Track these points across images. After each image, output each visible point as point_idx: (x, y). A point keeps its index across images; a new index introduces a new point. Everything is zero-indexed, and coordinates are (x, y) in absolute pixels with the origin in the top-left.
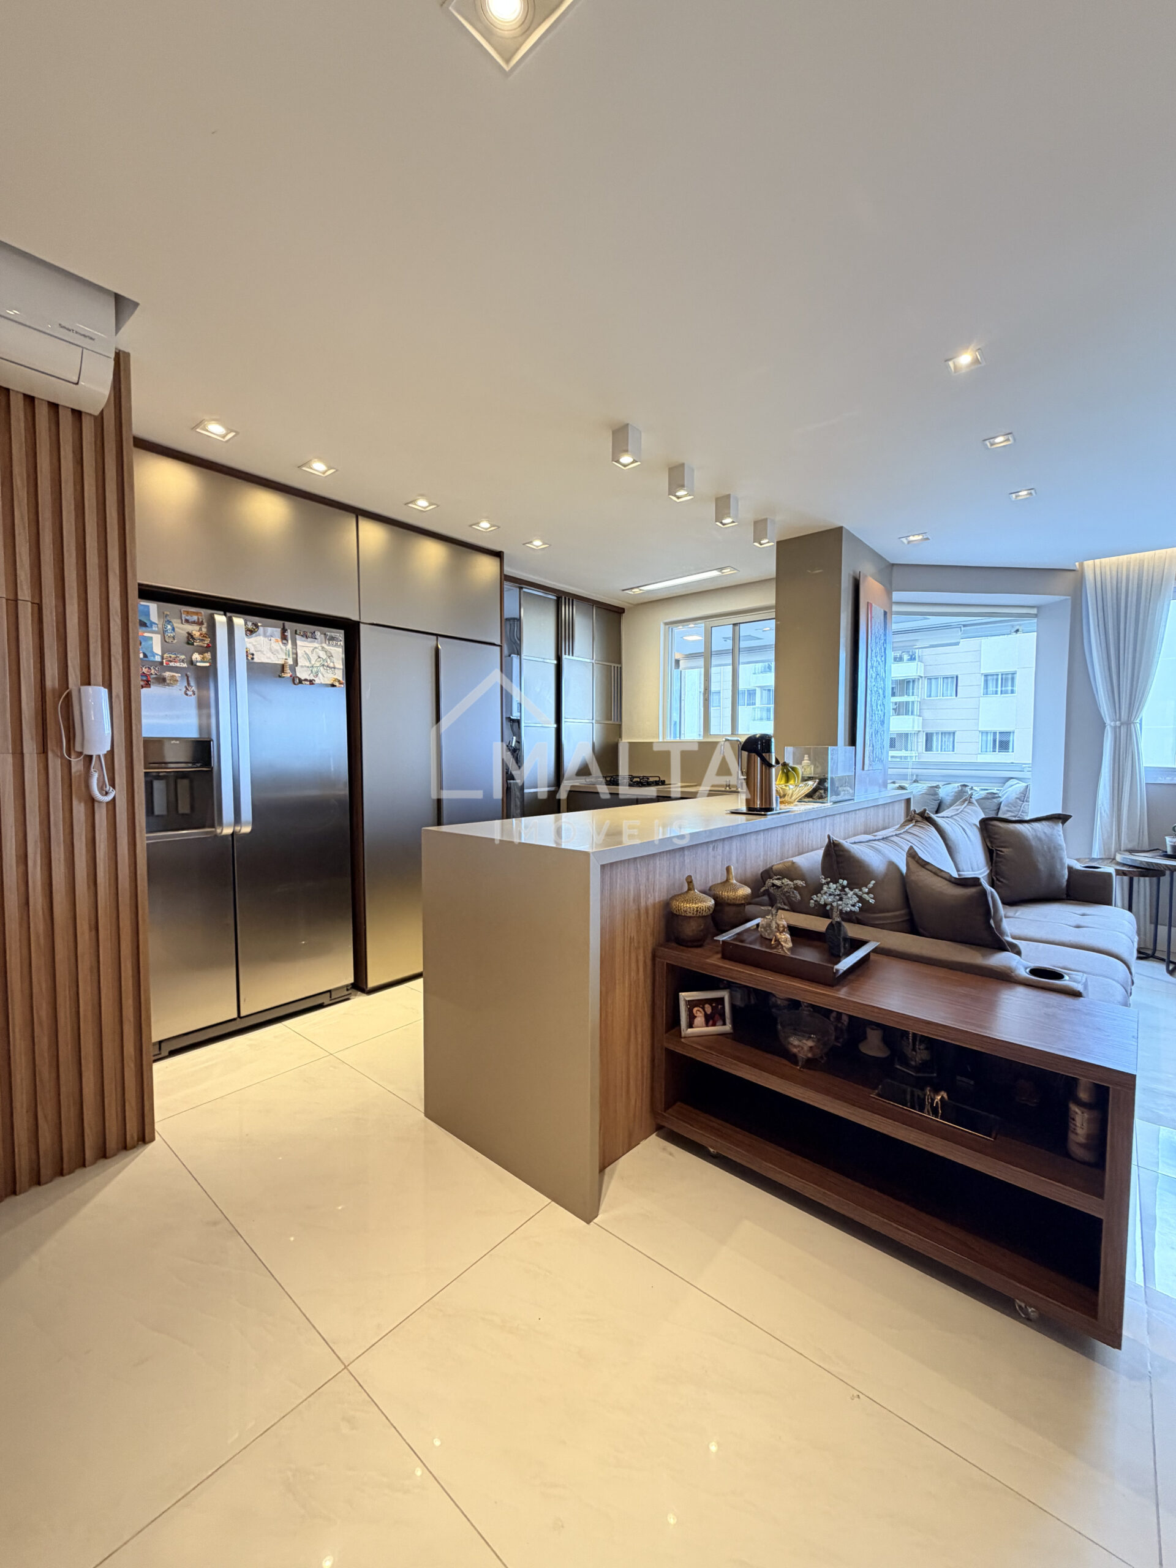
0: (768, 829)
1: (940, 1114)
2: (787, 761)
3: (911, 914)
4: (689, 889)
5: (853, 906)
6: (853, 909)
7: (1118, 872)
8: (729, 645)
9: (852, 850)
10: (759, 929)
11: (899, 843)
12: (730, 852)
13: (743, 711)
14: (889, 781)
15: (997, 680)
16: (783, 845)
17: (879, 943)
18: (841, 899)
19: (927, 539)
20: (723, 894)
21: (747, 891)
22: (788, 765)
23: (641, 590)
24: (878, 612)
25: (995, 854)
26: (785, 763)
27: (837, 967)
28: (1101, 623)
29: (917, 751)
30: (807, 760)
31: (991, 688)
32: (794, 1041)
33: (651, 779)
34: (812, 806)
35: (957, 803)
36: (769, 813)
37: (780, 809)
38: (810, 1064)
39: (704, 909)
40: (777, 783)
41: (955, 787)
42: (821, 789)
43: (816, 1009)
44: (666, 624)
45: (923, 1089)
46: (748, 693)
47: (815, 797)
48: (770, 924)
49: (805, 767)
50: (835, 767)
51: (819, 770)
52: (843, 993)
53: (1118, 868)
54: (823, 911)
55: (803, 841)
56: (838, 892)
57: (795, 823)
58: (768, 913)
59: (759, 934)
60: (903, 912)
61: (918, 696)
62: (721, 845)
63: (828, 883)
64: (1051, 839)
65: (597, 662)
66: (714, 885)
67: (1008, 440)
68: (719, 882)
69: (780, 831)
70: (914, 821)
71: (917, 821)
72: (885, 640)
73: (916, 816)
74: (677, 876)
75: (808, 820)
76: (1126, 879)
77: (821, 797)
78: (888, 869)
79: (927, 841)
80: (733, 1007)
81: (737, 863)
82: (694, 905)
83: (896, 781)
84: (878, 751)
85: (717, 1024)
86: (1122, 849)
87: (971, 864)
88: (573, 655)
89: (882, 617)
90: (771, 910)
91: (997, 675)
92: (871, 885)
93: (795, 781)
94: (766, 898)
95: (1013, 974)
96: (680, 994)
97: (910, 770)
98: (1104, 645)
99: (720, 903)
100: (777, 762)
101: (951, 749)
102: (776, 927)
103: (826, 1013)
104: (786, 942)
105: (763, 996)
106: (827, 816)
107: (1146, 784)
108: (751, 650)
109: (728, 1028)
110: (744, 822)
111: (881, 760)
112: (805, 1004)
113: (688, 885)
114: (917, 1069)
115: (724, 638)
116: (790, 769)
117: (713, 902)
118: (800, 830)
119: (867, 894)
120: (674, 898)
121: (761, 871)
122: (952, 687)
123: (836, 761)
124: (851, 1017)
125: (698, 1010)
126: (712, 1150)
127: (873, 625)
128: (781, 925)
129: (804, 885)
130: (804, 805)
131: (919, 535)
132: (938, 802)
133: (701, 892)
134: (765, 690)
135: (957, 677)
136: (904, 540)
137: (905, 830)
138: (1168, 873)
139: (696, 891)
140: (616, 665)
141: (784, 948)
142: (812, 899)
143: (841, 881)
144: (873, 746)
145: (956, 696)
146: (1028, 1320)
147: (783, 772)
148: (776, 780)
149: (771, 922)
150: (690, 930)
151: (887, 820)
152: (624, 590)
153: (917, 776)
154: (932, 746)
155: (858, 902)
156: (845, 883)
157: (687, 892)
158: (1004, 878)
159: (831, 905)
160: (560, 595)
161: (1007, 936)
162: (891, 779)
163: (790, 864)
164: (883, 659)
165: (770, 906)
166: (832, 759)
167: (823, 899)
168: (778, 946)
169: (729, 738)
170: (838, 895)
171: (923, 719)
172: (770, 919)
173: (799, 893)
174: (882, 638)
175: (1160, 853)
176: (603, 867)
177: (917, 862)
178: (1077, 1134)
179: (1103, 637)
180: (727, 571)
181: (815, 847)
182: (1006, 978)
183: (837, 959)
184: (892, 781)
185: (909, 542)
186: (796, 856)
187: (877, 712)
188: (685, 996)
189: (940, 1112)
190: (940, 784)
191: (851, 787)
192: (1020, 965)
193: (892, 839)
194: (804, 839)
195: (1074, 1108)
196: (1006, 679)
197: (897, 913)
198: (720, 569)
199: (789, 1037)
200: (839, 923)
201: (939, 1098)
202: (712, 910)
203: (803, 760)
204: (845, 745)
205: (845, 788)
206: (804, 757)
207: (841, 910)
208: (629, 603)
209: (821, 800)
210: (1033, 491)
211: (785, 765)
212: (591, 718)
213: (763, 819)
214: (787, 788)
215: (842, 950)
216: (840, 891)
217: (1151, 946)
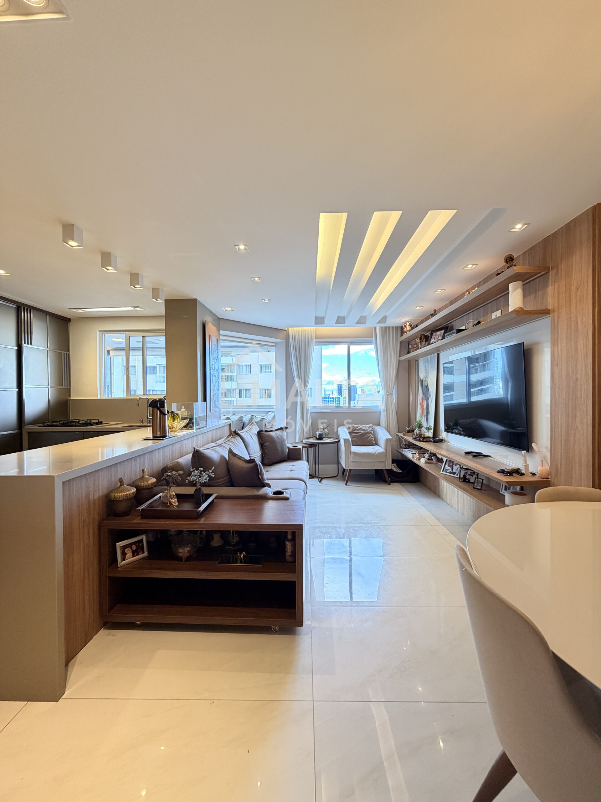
0: (164, 447)
1: (243, 562)
2: (173, 411)
3: (231, 477)
4: (121, 485)
5: (206, 479)
6: (206, 481)
7: (303, 447)
8: (140, 345)
9: (205, 453)
10: (161, 499)
11: (226, 446)
12: (144, 461)
13: (150, 378)
14: (222, 415)
15: (265, 367)
16: (172, 453)
17: (217, 494)
18: (200, 477)
19: (233, 310)
20: (141, 484)
21: (154, 480)
22: (174, 412)
23: (82, 310)
24: (214, 339)
25: (263, 446)
26: (172, 411)
27: (199, 509)
28: (295, 353)
29: (236, 398)
30: (183, 409)
31: (263, 370)
32: (181, 550)
33: (93, 421)
34: (187, 432)
35: (249, 425)
36: (165, 438)
37: (171, 435)
38: (189, 559)
39: (130, 495)
40: (168, 422)
41: (249, 416)
42: (191, 423)
43: (190, 532)
44: (100, 331)
45: (236, 554)
46: (152, 368)
47: (188, 427)
48: (167, 495)
49: (183, 412)
50: (197, 412)
51: (189, 414)
52: (202, 521)
53: (303, 445)
54: (192, 484)
55: (182, 450)
56: (199, 474)
57: (179, 442)
58: (165, 489)
59: (161, 501)
60: (227, 478)
61: (235, 373)
62: (139, 458)
63: (194, 471)
64: (282, 437)
65: (50, 350)
66: (136, 480)
67: (259, 280)
68: (138, 478)
69: (171, 446)
70: (232, 435)
71: (233, 435)
72: (218, 352)
73: (232, 433)
74: (113, 479)
75: (185, 439)
76: (306, 449)
77: (191, 427)
78: (221, 459)
79: (236, 444)
80: (148, 542)
81: (148, 466)
82: (124, 494)
83: (226, 415)
84: (216, 403)
85: (139, 554)
86: (305, 437)
87: (255, 451)
88: (31, 344)
89: (216, 342)
90: (167, 488)
91: (265, 365)
92: (213, 469)
93: (178, 420)
94: (164, 482)
95: (267, 496)
96: (117, 544)
97: (231, 410)
98: (296, 361)
99: (139, 489)
100: (168, 412)
101: (249, 397)
102: (170, 496)
103: (195, 532)
104: (175, 503)
105: (164, 533)
106: (194, 436)
107: (311, 413)
108: (153, 349)
109: (146, 554)
110: (152, 444)
111: (218, 407)
112: (185, 531)
113: (120, 483)
114: (234, 546)
115: (137, 342)
116: (175, 415)
117: (135, 489)
118: (181, 445)
119: (211, 473)
120: (111, 492)
121: (162, 468)
122: (248, 370)
123: (197, 409)
124: (206, 531)
125: (128, 550)
126: (138, 623)
127: (212, 345)
128: (172, 495)
129: (183, 473)
130: (183, 432)
131: (230, 308)
132: (243, 423)
133: (128, 485)
134: (161, 366)
135: (250, 365)
136: (224, 309)
137: (228, 440)
138: (317, 445)
139: (125, 485)
140: (65, 353)
141: (174, 506)
142: (187, 479)
143: (200, 468)
144: (214, 401)
145: (250, 373)
146: (275, 632)
147: (171, 416)
148: (168, 420)
149: (167, 494)
150: (122, 507)
151: (221, 435)
152: (70, 309)
153: (234, 412)
154: (241, 396)
155: (208, 477)
156: (202, 469)
157: (119, 487)
158: (268, 455)
159: (196, 481)
160: (20, 305)
161: (266, 481)
162: (223, 414)
163: (176, 463)
164: (217, 361)
165: (166, 486)
166: (195, 408)
167: (192, 478)
168: (171, 505)
169: (142, 397)
170: (199, 476)
171: (237, 383)
172: (166, 492)
173: (181, 477)
174: (216, 351)
175: (315, 438)
176: (64, 483)
177: (232, 454)
178: (288, 552)
179: (295, 356)
180: (138, 309)
181: (188, 452)
182: (265, 498)
183: (199, 505)
184: (224, 415)
185: (226, 310)
186: (179, 458)
187: (215, 385)
188: (119, 544)
189: (243, 561)
190: (243, 415)
191: (204, 421)
192: (269, 491)
193: (222, 445)
194: (183, 449)
195: (287, 543)
196: (269, 367)
197: (225, 478)
198: (134, 307)
199: (178, 549)
200: (200, 489)
201: (242, 555)
202: (134, 495)
203: (182, 409)
204: (201, 402)
205: (202, 422)
206: (182, 407)
207: (200, 483)
208: (74, 316)
209: (191, 429)
210: (270, 300)
211: (172, 412)
212: (47, 385)
213: (162, 442)
214: (174, 424)
215: (202, 501)
216: (200, 473)
217: (314, 473)
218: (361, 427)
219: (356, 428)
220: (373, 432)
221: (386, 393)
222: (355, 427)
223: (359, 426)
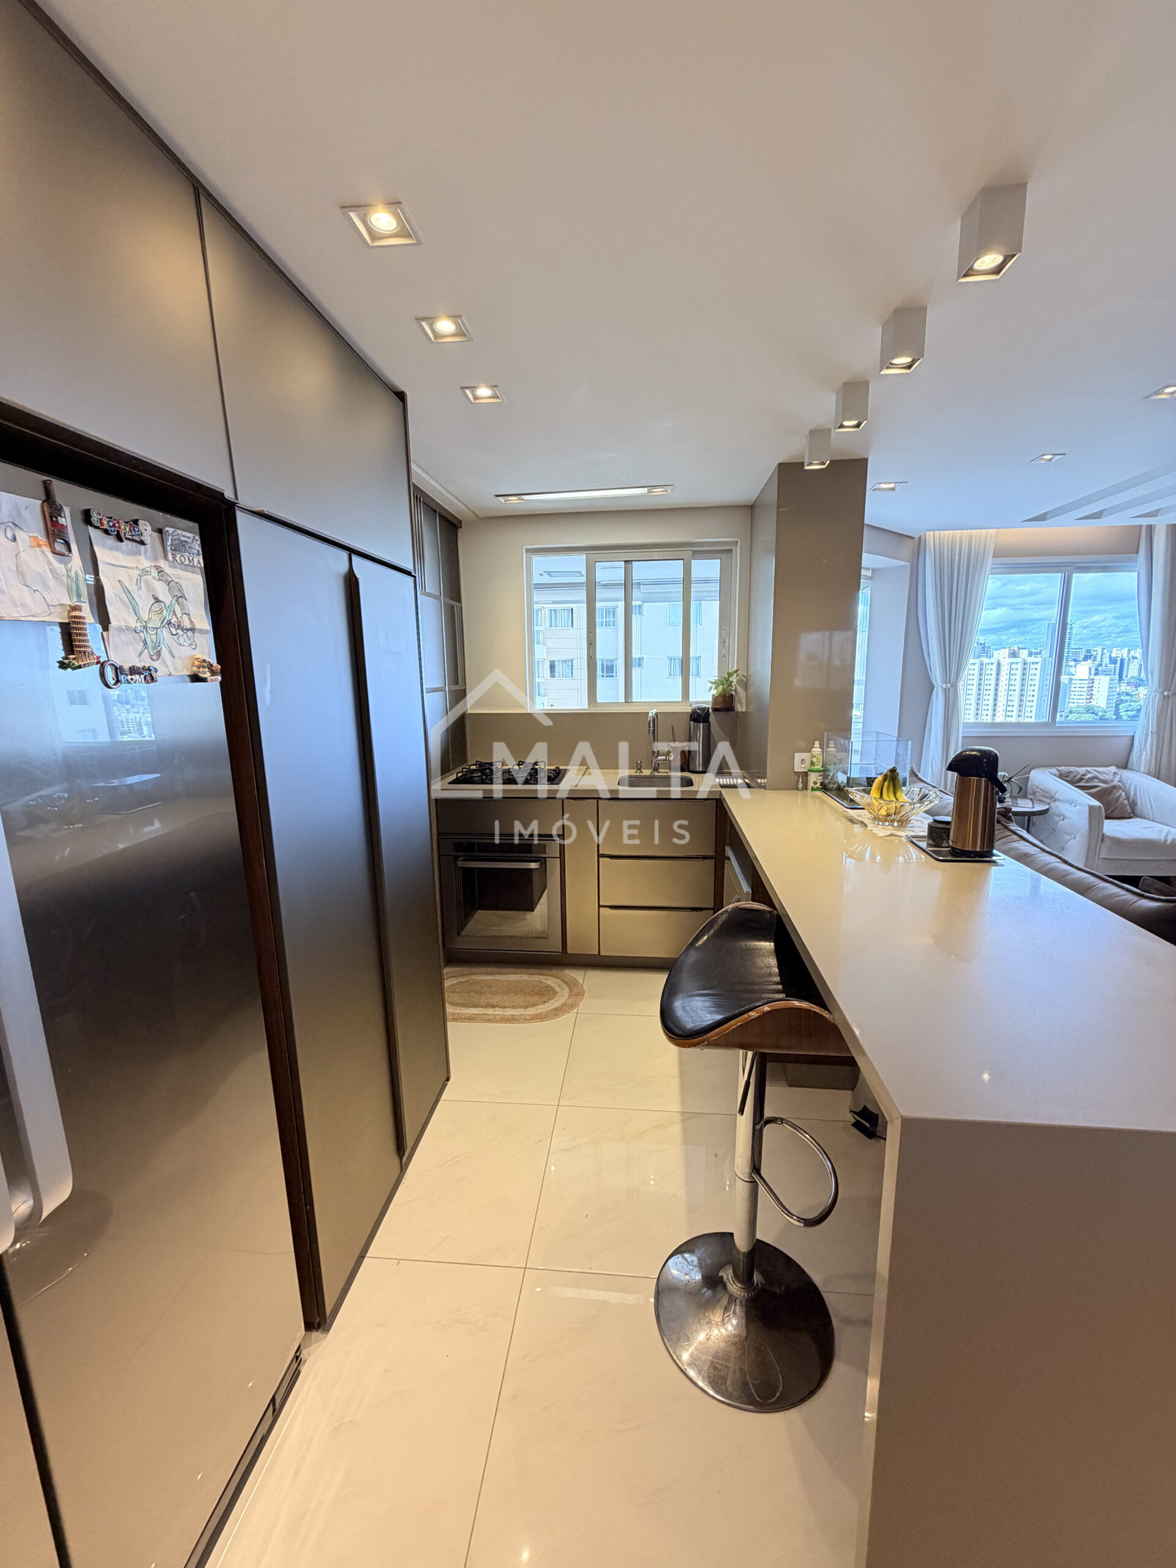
23: (520, 499)
44: (528, 551)
65: (444, 600)
88: (425, 589)
98: (940, 612)
101: (570, 676)
107: (963, 737)
140: (458, 604)
152: (497, 496)
180: (657, 491)
198: (651, 487)
212: (444, 684)
218: (1096, 773)
219: (1083, 775)
220: (1123, 785)
221: (1162, 693)
222: (1079, 773)
223: (1089, 772)
